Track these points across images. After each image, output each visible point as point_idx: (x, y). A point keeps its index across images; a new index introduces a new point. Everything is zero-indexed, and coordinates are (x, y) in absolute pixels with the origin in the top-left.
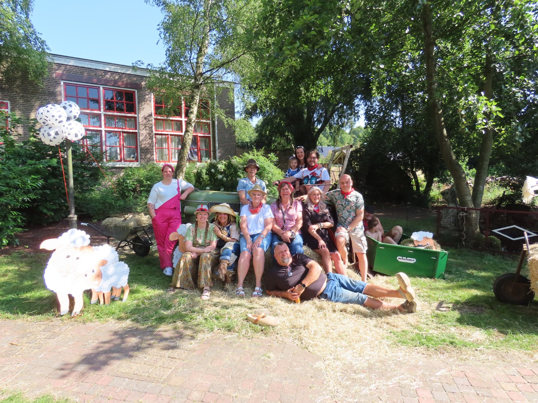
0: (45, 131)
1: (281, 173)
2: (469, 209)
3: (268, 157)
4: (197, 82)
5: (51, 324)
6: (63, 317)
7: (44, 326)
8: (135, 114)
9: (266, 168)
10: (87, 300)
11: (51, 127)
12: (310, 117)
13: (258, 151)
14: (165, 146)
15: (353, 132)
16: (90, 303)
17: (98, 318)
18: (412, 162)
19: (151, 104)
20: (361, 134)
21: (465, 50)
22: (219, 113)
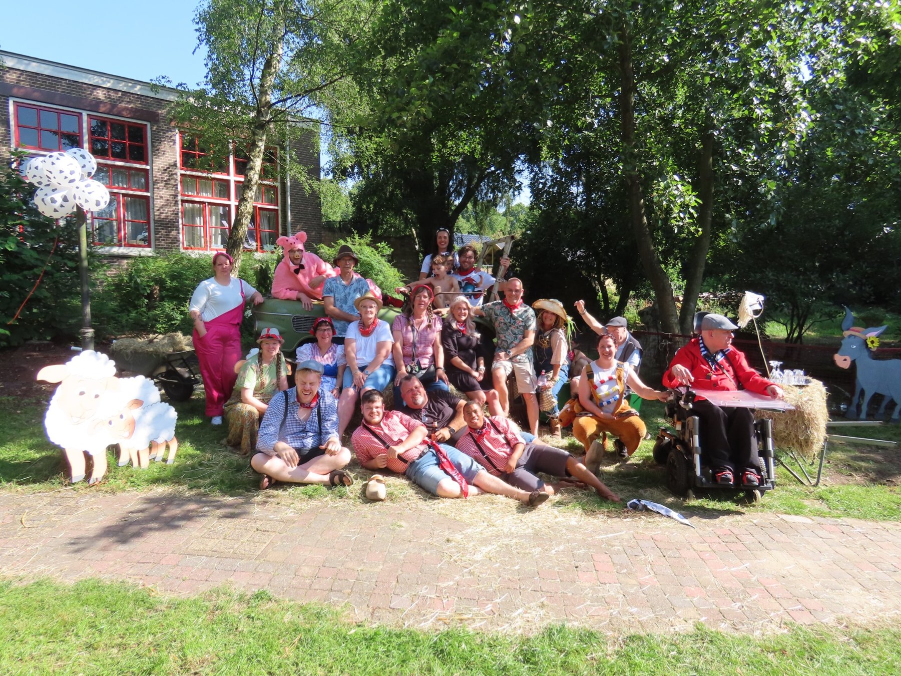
0: (46, 195)
1: (398, 274)
2: (674, 335)
3: (377, 248)
4: (262, 119)
5: (59, 495)
6: (77, 486)
7: (49, 499)
8: (147, 164)
9: (375, 266)
10: (113, 460)
11: (56, 189)
12: (444, 186)
13: (361, 237)
14: (199, 221)
15: (508, 213)
16: (118, 465)
17: (133, 486)
18: (599, 265)
19: (175, 149)
20: (522, 217)
21: (678, 99)
22: (295, 171)
